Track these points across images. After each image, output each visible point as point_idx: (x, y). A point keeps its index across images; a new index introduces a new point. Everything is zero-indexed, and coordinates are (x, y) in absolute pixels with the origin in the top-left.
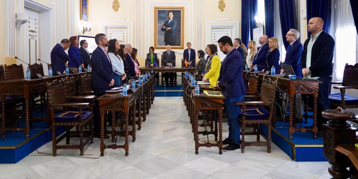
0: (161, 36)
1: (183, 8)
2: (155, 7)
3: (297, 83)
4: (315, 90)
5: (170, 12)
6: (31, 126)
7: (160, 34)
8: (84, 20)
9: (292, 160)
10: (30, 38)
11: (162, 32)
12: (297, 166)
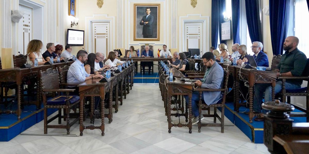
0: (140, 29)
1: (159, 5)
2: (134, 4)
3: (257, 73)
4: (273, 80)
5: (148, 8)
6: (22, 108)
7: (138, 27)
8: (72, 15)
9: (252, 142)
10: (24, 32)
11: (141, 26)
12: (256, 148)
